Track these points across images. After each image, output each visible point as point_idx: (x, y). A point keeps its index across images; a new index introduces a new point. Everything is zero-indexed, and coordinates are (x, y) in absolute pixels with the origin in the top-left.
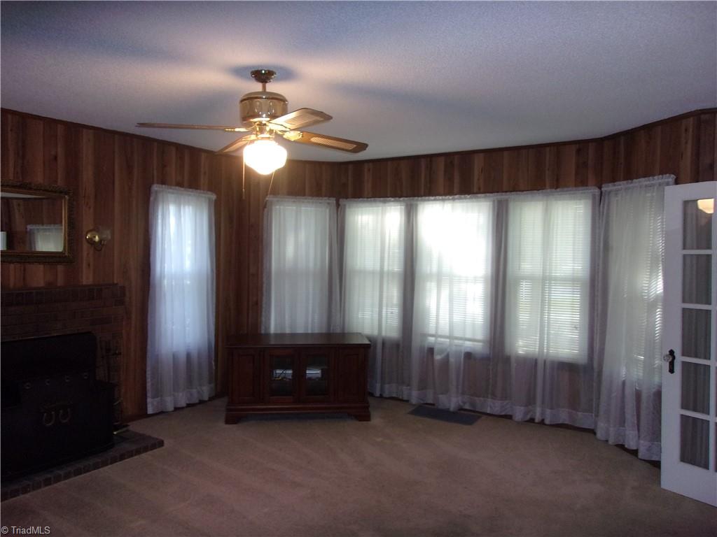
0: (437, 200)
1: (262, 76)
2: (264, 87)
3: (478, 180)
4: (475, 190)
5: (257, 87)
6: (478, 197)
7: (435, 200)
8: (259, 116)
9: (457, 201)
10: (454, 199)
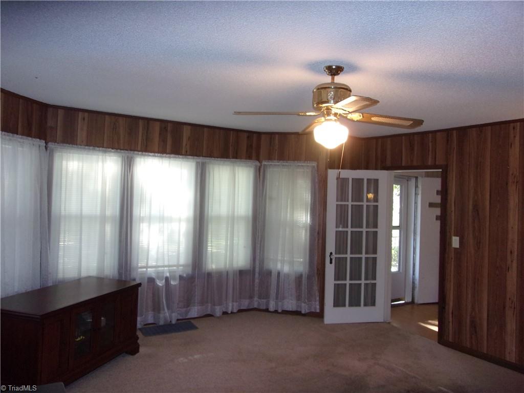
0: (156, 156)
1: (333, 71)
2: (333, 79)
3: (186, 145)
4: (183, 152)
5: (327, 79)
6: (188, 158)
7: (153, 156)
8: (327, 102)
9: (172, 159)
10: (170, 157)
